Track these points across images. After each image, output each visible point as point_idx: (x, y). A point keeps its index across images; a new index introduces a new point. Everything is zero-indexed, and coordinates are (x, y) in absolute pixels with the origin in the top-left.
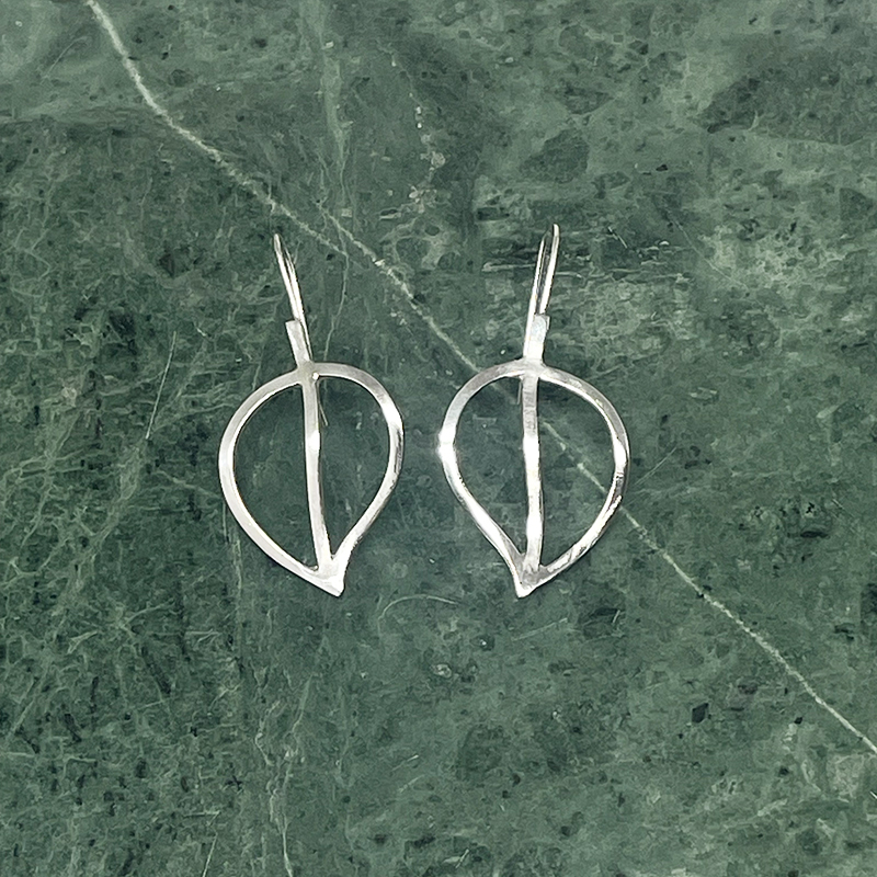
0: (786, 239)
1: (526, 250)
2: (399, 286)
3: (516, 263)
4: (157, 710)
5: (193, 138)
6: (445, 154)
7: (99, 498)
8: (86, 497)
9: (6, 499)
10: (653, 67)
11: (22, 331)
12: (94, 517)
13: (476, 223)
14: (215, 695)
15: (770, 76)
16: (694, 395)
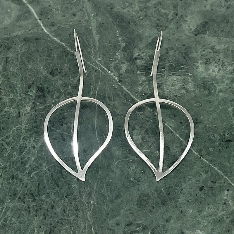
0: (217, 63)
1: (148, 68)
2: (115, 78)
3: (146, 71)
4: (56, 191)
5: (57, 40)
6: (125, 43)
7: (37, 136)
8: (34, 136)
9: (12, 137)
10: (179, 19)
11: (14, 92)
12: (36, 141)
13: (134, 61)
14: (71, 187)
15: (211, 21)
16: (195, 105)
